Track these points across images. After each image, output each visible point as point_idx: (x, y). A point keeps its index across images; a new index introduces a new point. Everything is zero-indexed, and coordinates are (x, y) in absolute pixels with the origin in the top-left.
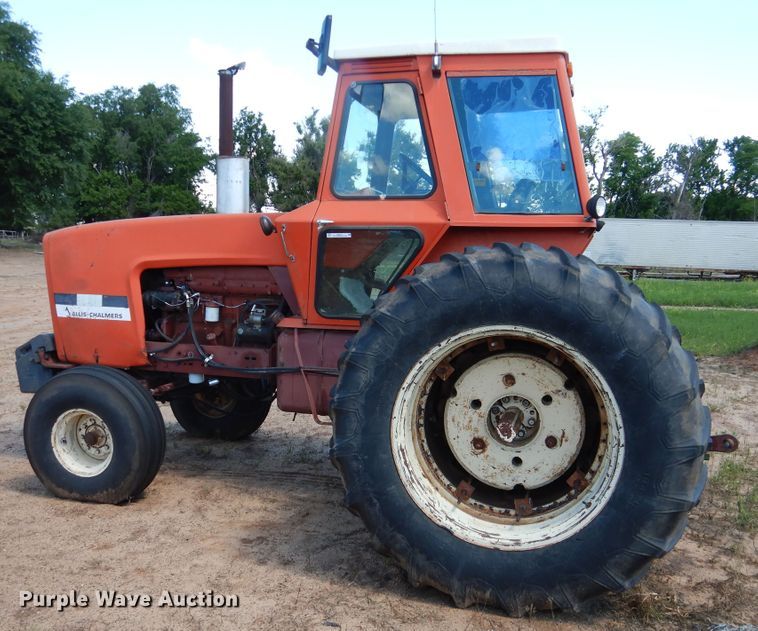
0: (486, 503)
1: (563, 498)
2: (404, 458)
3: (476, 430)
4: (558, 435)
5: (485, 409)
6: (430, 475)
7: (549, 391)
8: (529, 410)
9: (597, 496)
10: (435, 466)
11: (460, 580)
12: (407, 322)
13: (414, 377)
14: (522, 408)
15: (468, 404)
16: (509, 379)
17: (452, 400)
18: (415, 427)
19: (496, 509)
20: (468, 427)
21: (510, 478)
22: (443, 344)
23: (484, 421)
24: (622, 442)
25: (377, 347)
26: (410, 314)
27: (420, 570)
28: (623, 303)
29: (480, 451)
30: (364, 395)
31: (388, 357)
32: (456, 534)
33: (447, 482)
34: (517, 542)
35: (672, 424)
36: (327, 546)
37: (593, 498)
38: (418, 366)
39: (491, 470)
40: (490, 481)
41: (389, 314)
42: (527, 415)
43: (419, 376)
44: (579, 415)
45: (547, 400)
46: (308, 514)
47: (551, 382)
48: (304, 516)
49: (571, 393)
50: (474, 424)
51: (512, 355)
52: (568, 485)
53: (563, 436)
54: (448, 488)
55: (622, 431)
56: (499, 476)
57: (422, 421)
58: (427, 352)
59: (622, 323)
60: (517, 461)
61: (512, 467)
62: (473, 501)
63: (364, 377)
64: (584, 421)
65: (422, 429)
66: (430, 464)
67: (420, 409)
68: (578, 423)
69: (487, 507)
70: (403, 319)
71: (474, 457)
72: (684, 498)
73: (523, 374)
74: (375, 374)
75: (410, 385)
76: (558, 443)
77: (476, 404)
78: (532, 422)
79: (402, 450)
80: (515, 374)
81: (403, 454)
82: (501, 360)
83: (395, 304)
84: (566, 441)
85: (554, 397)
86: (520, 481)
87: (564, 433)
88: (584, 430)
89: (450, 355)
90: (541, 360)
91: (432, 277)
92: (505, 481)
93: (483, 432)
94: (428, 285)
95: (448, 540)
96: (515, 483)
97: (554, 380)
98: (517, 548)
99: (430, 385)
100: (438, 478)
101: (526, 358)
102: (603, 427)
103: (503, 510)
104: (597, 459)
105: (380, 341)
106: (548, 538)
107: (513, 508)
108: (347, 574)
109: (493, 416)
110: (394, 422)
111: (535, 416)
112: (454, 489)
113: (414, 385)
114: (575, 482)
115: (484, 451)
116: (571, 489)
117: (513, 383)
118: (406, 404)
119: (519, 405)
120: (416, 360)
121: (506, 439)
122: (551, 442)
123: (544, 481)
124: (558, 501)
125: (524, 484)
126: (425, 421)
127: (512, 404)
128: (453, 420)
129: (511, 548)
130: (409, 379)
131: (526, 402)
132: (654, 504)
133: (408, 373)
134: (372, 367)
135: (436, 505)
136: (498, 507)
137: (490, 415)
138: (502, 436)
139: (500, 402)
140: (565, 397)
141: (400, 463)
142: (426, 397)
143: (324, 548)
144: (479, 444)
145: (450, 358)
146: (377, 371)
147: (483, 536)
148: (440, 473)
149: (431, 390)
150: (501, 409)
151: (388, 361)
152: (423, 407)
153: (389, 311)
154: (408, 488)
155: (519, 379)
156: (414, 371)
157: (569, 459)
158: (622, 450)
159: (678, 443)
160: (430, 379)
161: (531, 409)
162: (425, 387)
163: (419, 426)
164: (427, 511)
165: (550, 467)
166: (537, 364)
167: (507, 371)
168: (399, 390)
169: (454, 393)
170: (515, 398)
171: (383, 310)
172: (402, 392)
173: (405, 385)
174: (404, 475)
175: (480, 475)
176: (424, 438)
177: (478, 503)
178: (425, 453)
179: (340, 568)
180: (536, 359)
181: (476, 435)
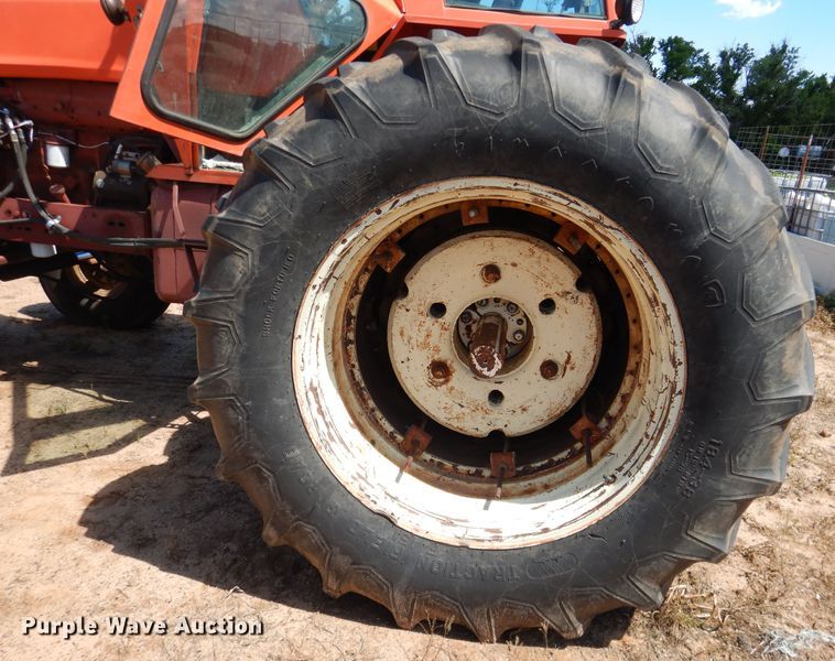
0: (449, 460)
1: (564, 455)
2: (318, 402)
3: (437, 350)
4: (561, 360)
5: (451, 317)
6: (364, 420)
7: (552, 293)
8: (515, 318)
9: (627, 467)
10: (371, 404)
11: (405, 593)
12: (319, 164)
13: (335, 266)
14: (506, 315)
15: (426, 308)
16: (492, 272)
17: (401, 302)
18: (339, 346)
19: (462, 468)
20: (425, 345)
21: (485, 422)
22: (385, 208)
23: (449, 335)
24: (680, 386)
25: (264, 210)
26: (324, 148)
27: (340, 576)
28: (714, 144)
29: (442, 380)
30: (242, 298)
31: (284, 229)
32: (399, 524)
33: (389, 428)
34: (496, 534)
35: (770, 363)
36: (215, 506)
37: (620, 469)
38: (340, 248)
39: (457, 409)
40: (455, 425)
41: (285, 148)
42: (512, 325)
43: (342, 267)
44: (594, 330)
45: (547, 306)
46: (200, 446)
47: (556, 278)
48: (192, 451)
49: (585, 297)
50: (433, 340)
51: (498, 232)
52: (571, 435)
53: (568, 362)
54: (391, 438)
55: (682, 369)
56: (468, 418)
57: (351, 336)
58: (356, 224)
59: (710, 182)
60: (496, 397)
61: (488, 405)
62: (428, 457)
63: (241, 266)
64: (600, 340)
65: (352, 348)
66: (363, 401)
67: (348, 316)
68: (592, 342)
69: (448, 465)
70: (311, 157)
71: (432, 390)
72: (766, 476)
73: (514, 265)
74: (261, 259)
75: (327, 281)
76: (560, 371)
77: (438, 310)
78: (519, 336)
79: (314, 390)
80: (500, 265)
81: (316, 396)
82: (481, 241)
83: (296, 130)
84: (572, 368)
85: (559, 302)
86: (499, 426)
87: (569, 357)
88: (599, 353)
89: (399, 230)
90: (542, 243)
91: (367, 79)
92: (476, 424)
93: (447, 353)
94: (358, 94)
95: (386, 535)
96: (492, 428)
97: (559, 275)
98: (497, 545)
99: (366, 278)
100: (375, 423)
101: (519, 239)
102: (632, 352)
103: (473, 470)
104: (618, 399)
105: (269, 198)
106: (546, 530)
107: (489, 467)
108: (235, 561)
109: (462, 326)
110: (298, 346)
111: (524, 327)
112: (400, 438)
113: (333, 281)
114: (583, 432)
115: (447, 381)
116: (576, 441)
117: (497, 279)
118: (320, 312)
119: (502, 310)
120: (337, 236)
121: (485, 372)
122: (549, 369)
123: (534, 426)
124: (555, 459)
125: (505, 430)
126: (357, 336)
127: (491, 308)
128: (402, 334)
129: (486, 545)
130: (323, 271)
131: (512, 307)
132: (722, 486)
133: (322, 261)
134: (255, 248)
135: (370, 474)
136: (465, 464)
137: (457, 326)
138: (478, 367)
139: (473, 307)
140: (576, 302)
141: (308, 413)
142: (358, 297)
143: (210, 509)
144: (440, 369)
145: (398, 236)
146: (264, 253)
147: (444, 523)
148: (379, 414)
149: (366, 287)
150: (475, 316)
151: (283, 236)
152: (354, 313)
153: (285, 142)
154: (322, 452)
155: (506, 272)
156: (332, 258)
157: (574, 395)
158: (678, 401)
159: (773, 392)
160: (365, 269)
161: (519, 316)
162: (357, 281)
163: (346, 342)
164: (354, 489)
165: (545, 406)
166: (536, 250)
167: (488, 259)
168: (305, 290)
169: (404, 292)
170: (497, 300)
171: (276, 141)
172: (311, 293)
173: (317, 281)
174: (316, 432)
175: (441, 417)
176: (354, 361)
177: (437, 460)
178: (355, 384)
179: (228, 550)
180: (535, 240)
181: (436, 357)
